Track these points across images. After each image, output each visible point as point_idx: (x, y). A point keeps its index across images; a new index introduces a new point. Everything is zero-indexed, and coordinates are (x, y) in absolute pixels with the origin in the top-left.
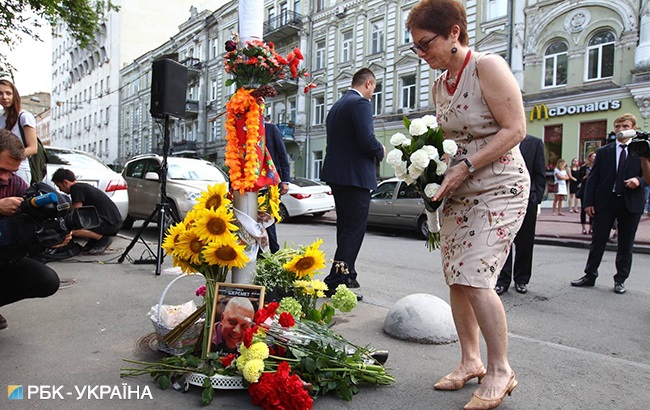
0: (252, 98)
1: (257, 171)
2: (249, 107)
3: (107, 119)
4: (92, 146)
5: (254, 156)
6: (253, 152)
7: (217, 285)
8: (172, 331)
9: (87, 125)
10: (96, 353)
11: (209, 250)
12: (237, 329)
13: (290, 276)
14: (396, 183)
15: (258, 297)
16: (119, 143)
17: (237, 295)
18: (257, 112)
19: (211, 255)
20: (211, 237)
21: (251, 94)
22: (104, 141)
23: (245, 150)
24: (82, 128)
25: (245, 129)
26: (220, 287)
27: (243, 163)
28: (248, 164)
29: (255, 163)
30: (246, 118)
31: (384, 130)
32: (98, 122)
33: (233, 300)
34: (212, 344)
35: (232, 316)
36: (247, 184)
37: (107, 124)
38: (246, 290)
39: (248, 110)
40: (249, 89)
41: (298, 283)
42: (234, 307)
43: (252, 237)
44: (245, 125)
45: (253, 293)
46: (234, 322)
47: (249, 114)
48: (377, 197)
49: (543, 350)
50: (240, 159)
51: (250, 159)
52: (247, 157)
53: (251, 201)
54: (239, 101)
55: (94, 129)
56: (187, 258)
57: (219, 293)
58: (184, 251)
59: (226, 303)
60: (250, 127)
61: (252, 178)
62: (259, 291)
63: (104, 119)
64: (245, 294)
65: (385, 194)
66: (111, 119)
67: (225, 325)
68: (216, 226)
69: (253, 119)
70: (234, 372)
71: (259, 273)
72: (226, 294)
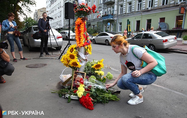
0: (81, 21)
1: (84, 41)
2: (81, 23)
3: (61, 15)
4: (57, 23)
5: (83, 37)
6: (83, 36)
7: (74, 71)
8: (64, 82)
9: (56, 17)
10: (47, 86)
11: (71, 63)
13: (94, 69)
14: (142, 34)
15: (84, 75)
16: (64, 22)
17: (79, 74)
18: (83, 24)
19: (71, 64)
20: (71, 60)
21: (81, 19)
22: (60, 21)
23: (80, 35)
24: (54, 17)
25: (80, 29)
26: (75, 72)
27: (80, 39)
28: (81, 40)
29: (83, 39)
30: (80, 26)
31: (142, 15)
32: (58, 16)
33: (78, 76)
34: (73, 86)
35: (78, 80)
36: (81, 45)
37: (60, 16)
38: (81, 73)
39: (81, 24)
40: (81, 18)
41: (96, 72)
42: (78, 77)
43: (83, 59)
44: (80, 28)
45: (83, 74)
47: (81, 25)
48: (136, 38)
49: (172, 94)
50: (79, 38)
51: (82, 38)
52: (81, 38)
53: (83, 49)
54: (78, 22)
55: (57, 18)
56: (66, 64)
58: (66, 62)
59: (76, 76)
60: (81, 29)
61: (82, 43)
62: (84, 74)
63: (60, 15)
64: (81, 74)
65: (139, 37)
66: (62, 14)
67: (76, 82)
68: (72, 57)
69: (82, 27)
70: (76, 95)
71: (85, 68)
72: (76, 74)
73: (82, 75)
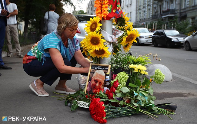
3: (131, 2)
12: (97, 85)
15: (107, 70)
17: (99, 69)
19: (92, 53)
22: (130, 13)
32: (127, 4)
33: (97, 71)
41: (131, 66)
42: (97, 74)
45: (105, 68)
46: (96, 81)
55: (126, 8)
57: (91, 68)
59: (94, 73)
62: (108, 67)
64: (102, 69)
67: (93, 82)
72: (94, 69)
73: (104, 70)
